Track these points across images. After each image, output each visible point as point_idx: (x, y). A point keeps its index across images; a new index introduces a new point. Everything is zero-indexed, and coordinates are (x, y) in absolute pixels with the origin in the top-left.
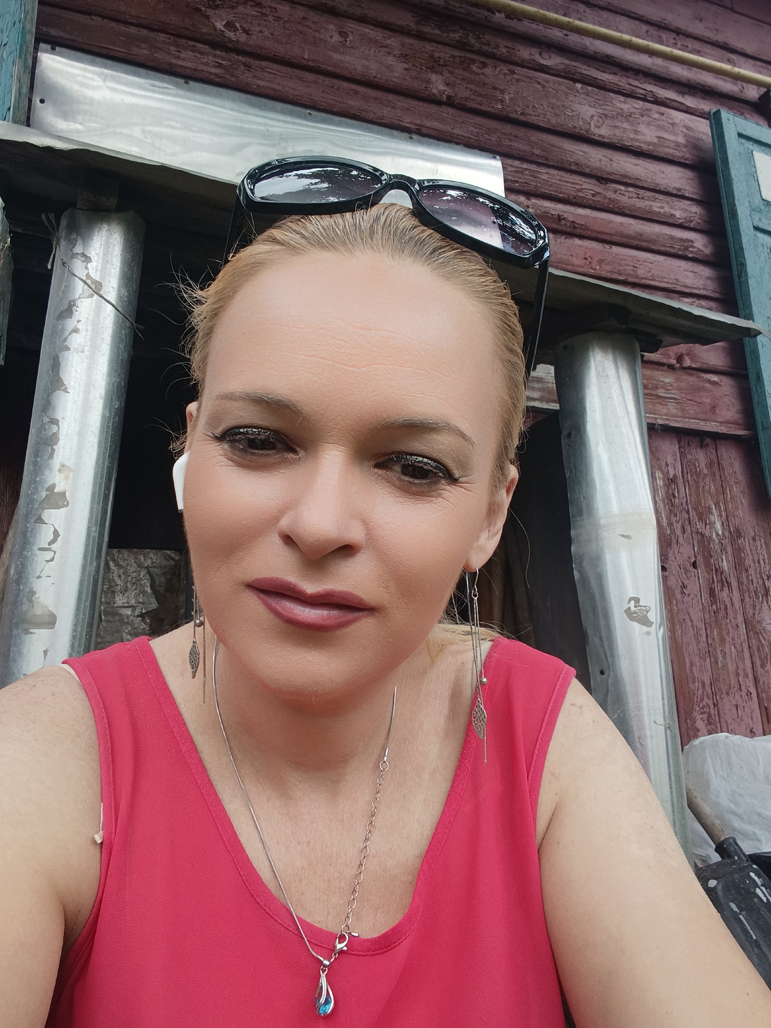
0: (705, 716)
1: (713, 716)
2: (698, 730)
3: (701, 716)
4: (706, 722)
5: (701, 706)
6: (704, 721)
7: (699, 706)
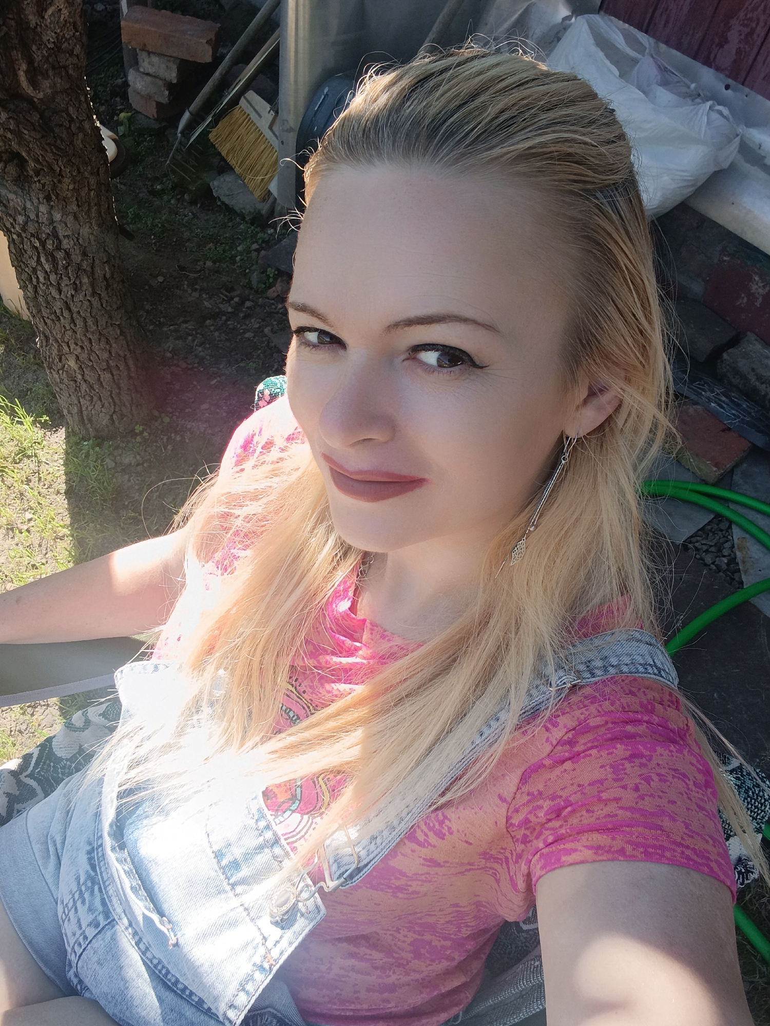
0: (747, 30)
1: (755, 36)
2: (727, 41)
3: (741, 28)
4: (743, 37)
5: (748, 16)
6: (741, 35)
7: (746, 15)
